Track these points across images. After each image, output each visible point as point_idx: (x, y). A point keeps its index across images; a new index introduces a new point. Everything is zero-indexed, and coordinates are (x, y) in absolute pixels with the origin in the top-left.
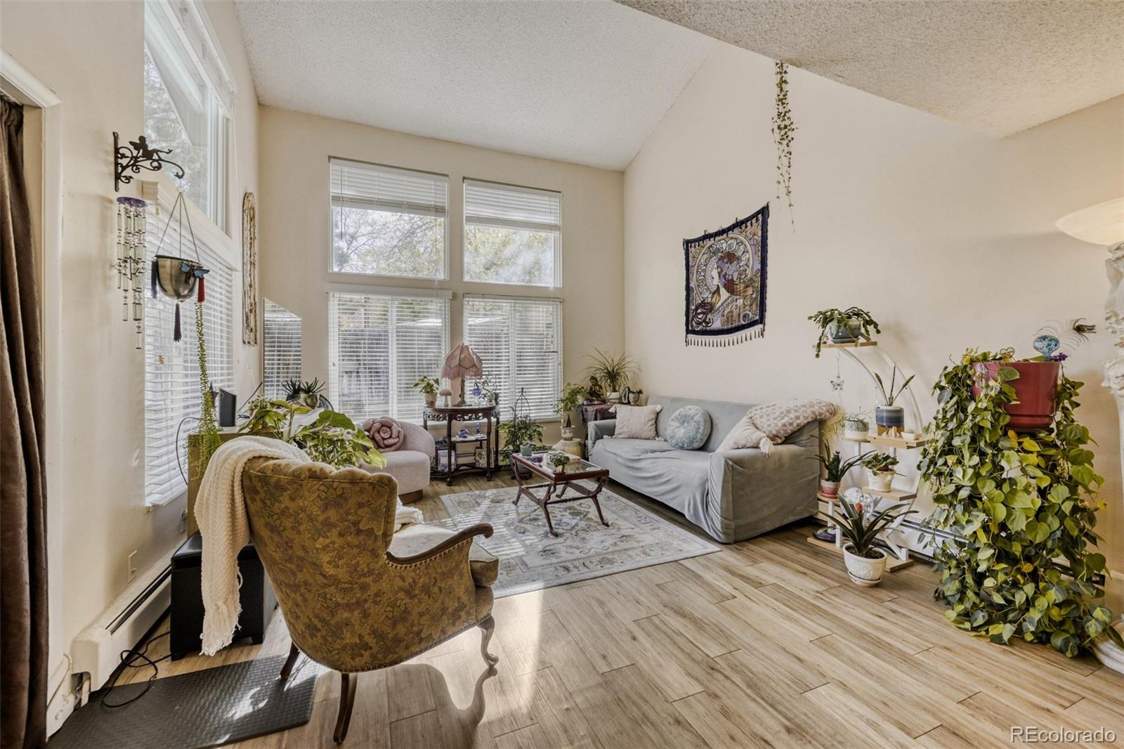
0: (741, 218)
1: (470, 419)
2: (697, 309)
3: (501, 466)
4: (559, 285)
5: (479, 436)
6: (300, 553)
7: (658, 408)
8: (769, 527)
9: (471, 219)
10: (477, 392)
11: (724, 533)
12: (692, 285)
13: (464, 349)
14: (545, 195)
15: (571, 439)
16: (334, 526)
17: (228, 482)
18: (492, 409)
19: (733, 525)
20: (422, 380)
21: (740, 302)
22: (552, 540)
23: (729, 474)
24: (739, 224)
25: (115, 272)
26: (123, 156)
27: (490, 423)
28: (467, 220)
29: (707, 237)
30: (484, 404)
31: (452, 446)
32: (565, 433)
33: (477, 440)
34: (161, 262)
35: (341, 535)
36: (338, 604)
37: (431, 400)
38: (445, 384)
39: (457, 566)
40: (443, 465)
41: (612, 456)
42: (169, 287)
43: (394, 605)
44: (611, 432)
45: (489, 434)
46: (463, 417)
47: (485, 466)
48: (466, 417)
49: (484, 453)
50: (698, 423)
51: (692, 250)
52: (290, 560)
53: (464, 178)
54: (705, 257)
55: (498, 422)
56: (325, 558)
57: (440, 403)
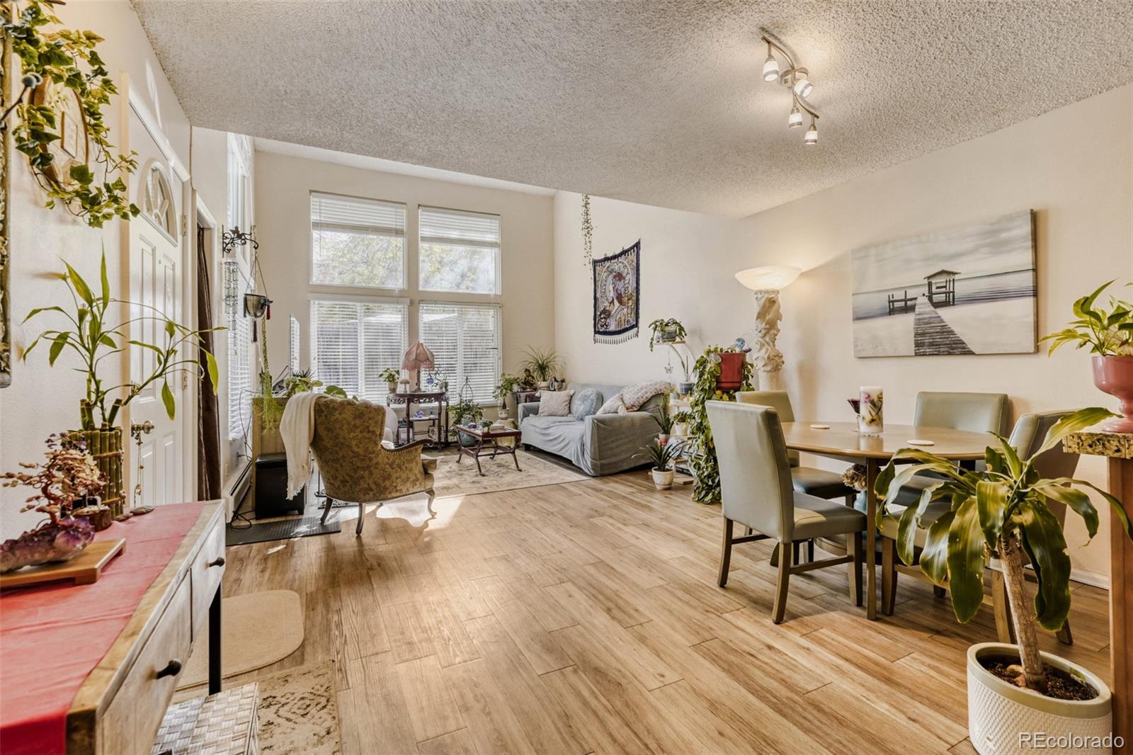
0: (626, 248)
1: (425, 402)
2: (600, 315)
3: (451, 443)
4: (499, 293)
5: (432, 416)
6: (342, 441)
7: (572, 392)
8: (626, 467)
9: (424, 239)
10: (430, 381)
11: (593, 469)
12: (598, 296)
13: (419, 345)
14: (488, 218)
15: (506, 419)
16: (358, 427)
17: (308, 410)
18: (442, 394)
19: (599, 463)
20: (386, 371)
21: (625, 310)
22: (480, 478)
23: (595, 429)
24: (624, 252)
25: (224, 304)
26: (227, 238)
27: (440, 406)
28: (422, 240)
29: (607, 259)
30: (436, 390)
31: (410, 425)
32: (501, 413)
33: (430, 419)
34: (248, 297)
35: (361, 432)
36: (358, 467)
37: (393, 387)
38: (404, 375)
39: (415, 458)
40: (403, 440)
41: (533, 428)
42: (252, 312)
43: (384, 470)
44: (535, 411)
45: (440, 414)
46: (418, 400)
47: (437, 440)
48: (422, 401)
49: (436, 430)
50: (592, 400)
51: (597, 268)
52: (336, 445)
53: (419, 205)
54: (606, 274)
55: (448, 405)
56: (354, 443)
57: (401, 389)
